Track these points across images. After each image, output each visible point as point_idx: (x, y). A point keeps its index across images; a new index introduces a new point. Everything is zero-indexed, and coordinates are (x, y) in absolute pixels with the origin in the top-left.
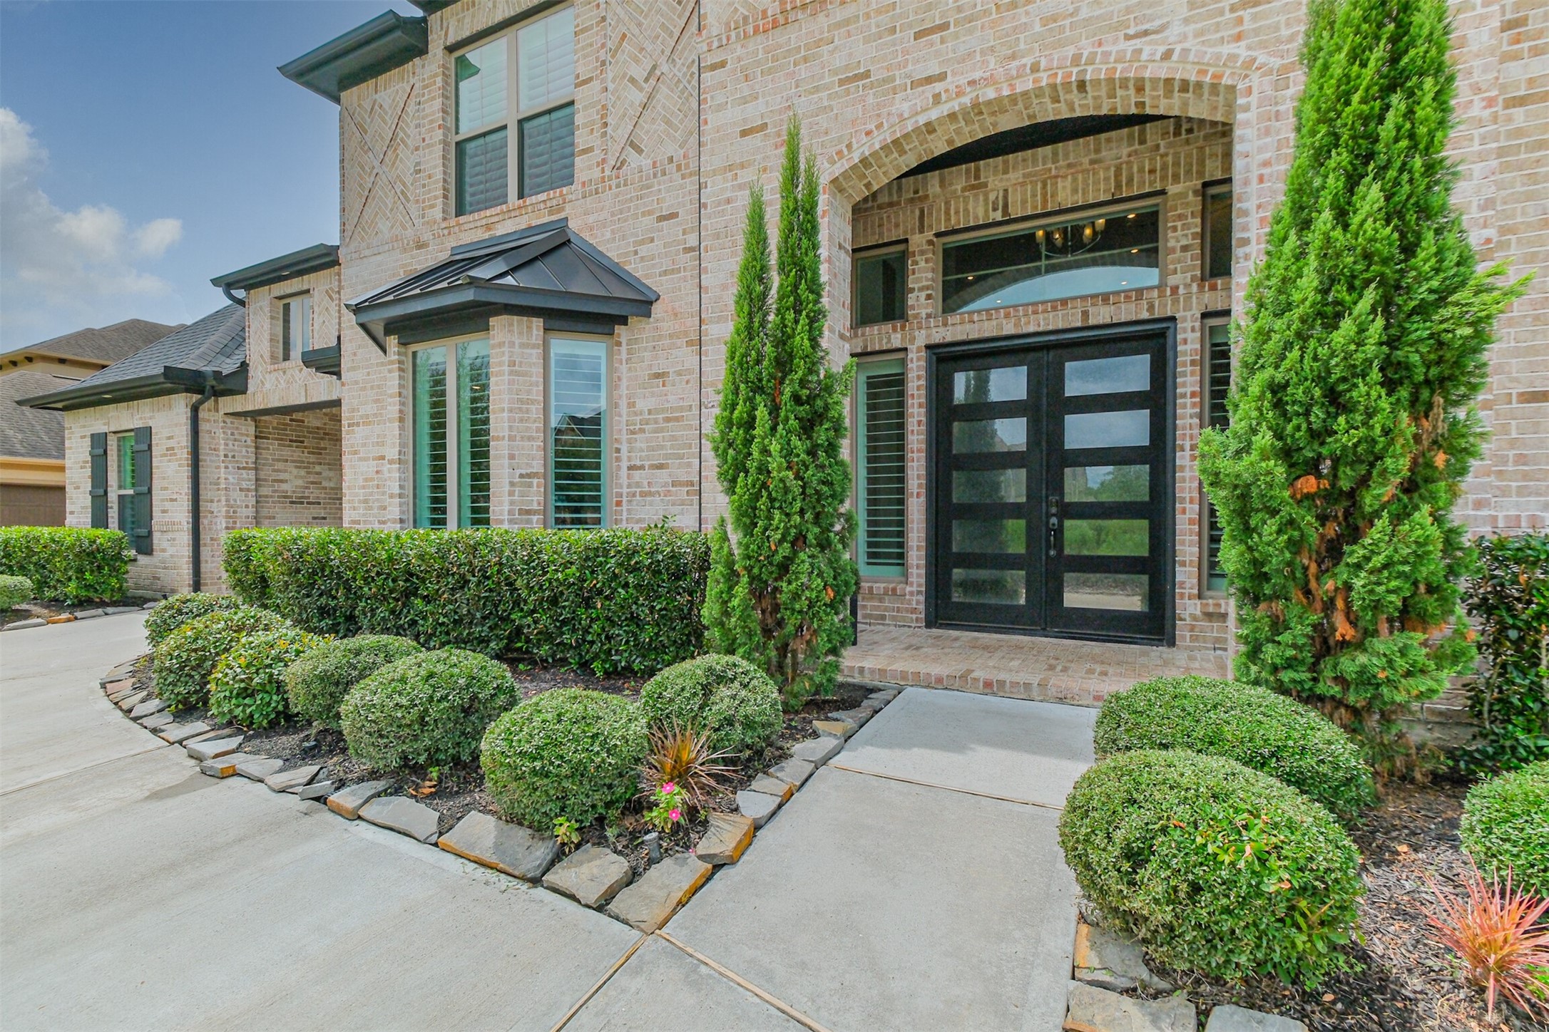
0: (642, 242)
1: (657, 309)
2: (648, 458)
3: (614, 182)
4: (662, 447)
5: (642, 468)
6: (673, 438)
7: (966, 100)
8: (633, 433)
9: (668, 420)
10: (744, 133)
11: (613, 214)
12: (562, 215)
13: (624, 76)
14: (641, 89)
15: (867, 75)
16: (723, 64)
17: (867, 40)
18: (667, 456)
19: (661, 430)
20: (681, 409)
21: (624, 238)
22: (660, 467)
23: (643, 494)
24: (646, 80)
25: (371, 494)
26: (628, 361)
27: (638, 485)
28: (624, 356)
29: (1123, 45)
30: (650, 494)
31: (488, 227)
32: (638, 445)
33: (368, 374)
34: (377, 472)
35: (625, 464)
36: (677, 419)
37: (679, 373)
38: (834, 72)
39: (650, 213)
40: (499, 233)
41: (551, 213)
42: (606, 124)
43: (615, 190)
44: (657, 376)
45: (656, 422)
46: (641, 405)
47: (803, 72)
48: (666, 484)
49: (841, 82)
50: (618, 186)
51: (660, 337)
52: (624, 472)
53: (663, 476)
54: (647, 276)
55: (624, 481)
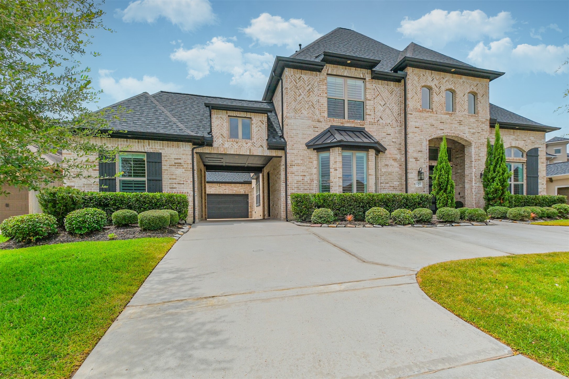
0: (383, 138)
1: (386, 152)
2: (384, 181)
3: (377, 124)
4: (387, 179)
5: (383, 183)
6: (390, 178)
7: (446, 134)
8: (381, 176)
9: (389, 174)
10: (416, 127)
11: (376, 130)
12: (364, 127)
13: (378, 103)
14: (382, 107)
15: (434, 125)
16: (412, 114)
17: (434, 120)
18: (388, 181)
19: (387, 176)
20: (391, 172)
21: (379, 136)
22: (387, 183)
23: (383, 188)
24: (384, 106)
25: (300, 185)
26: (380, 161)
27: (382, 186)
28: (379, 160)
29: (462, 134)
30: (385, 188)
31: (342, 123)
32: (382, 178)
33: (299, 152)
34: (303, 180)
35: (380, 182)
36: (391, 174)
37: (391, 165)
38: (429, 123)
39: (385, 132)
40: (345, 125)
41: (360, 125)
42: (375, 111)
43: (377, 125)
44: (386, 165)
45: (386, 174)
46: (383, 170)
47: (425, 121)
48: (388, 187)
49: (430, 125)
50: (378, 125)
51: (387, 158)
52: (379, 184)
53: (388, 185)
54: (384, 145)
55: (380, 186)
